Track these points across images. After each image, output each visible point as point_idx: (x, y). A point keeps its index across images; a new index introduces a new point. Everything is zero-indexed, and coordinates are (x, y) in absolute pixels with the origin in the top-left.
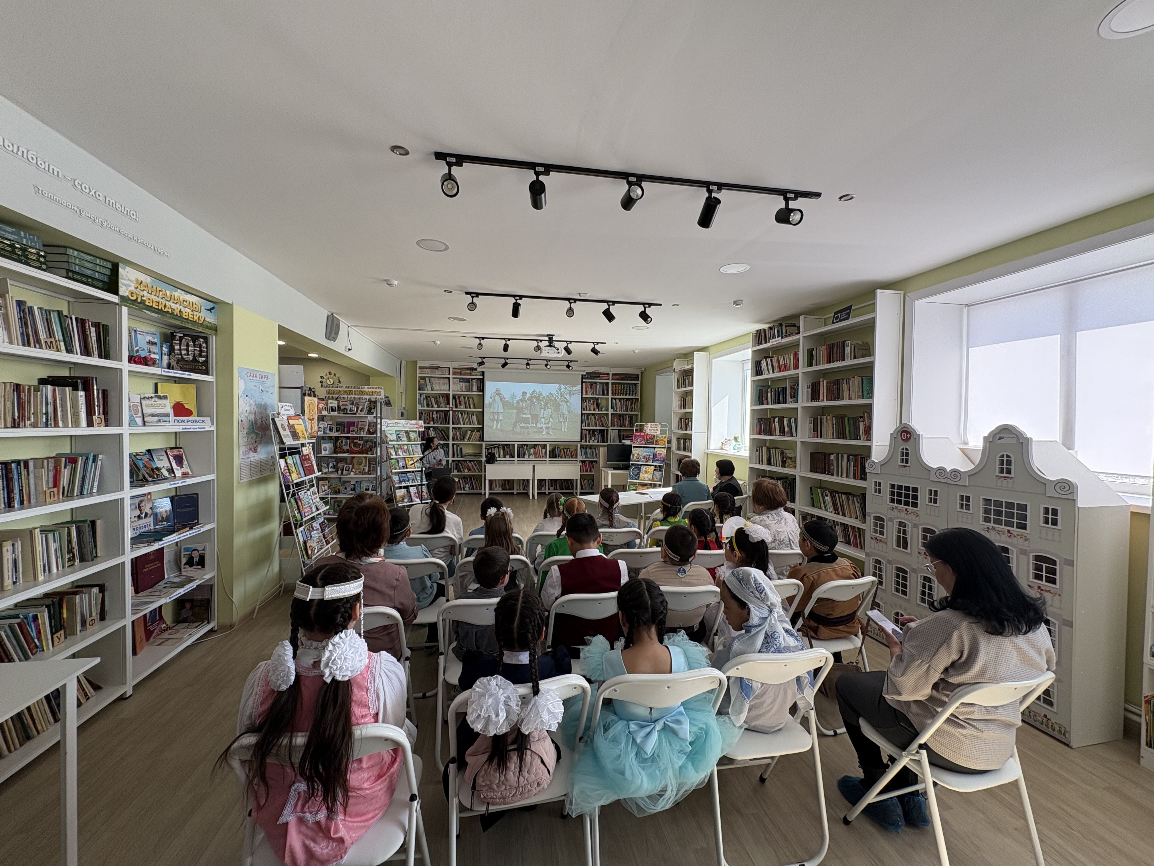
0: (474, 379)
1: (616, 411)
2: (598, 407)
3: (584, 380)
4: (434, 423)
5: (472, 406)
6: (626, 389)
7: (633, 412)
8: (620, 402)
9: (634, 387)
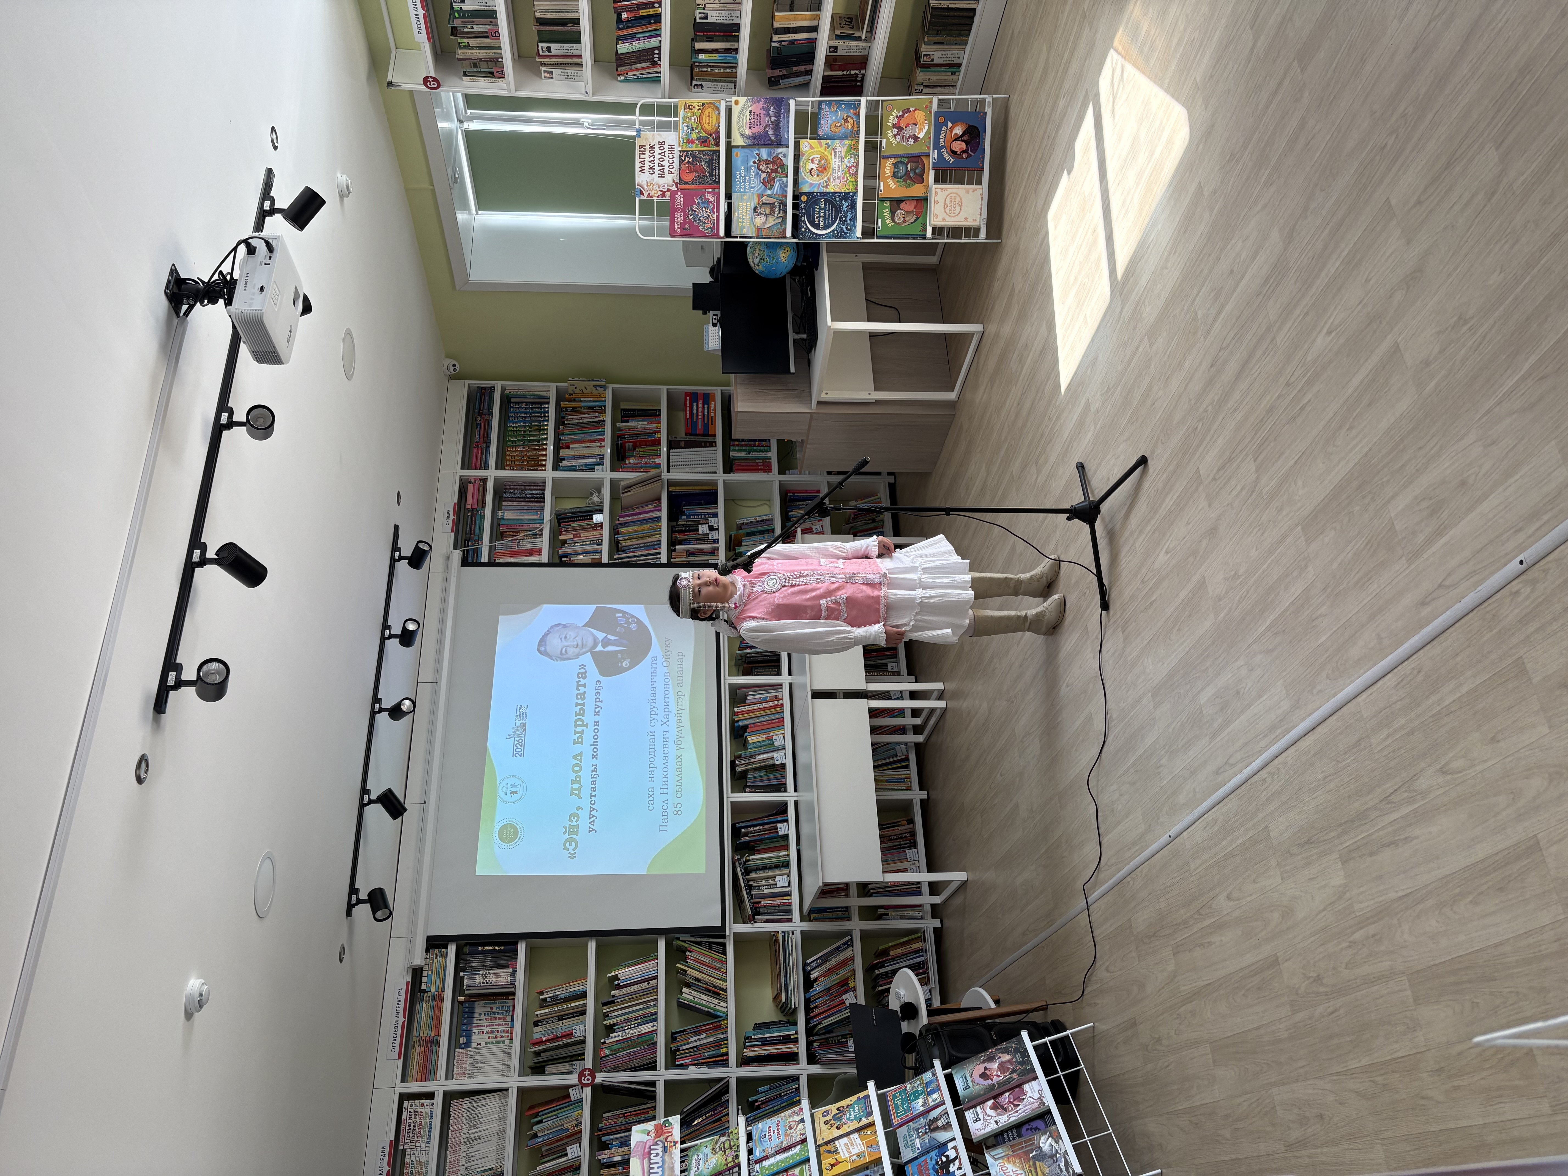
0: (457, 983)
5: (577, 988)
6: (525, 427)
7: (605, 406)
8: (571, 446)
9: (515, 403)
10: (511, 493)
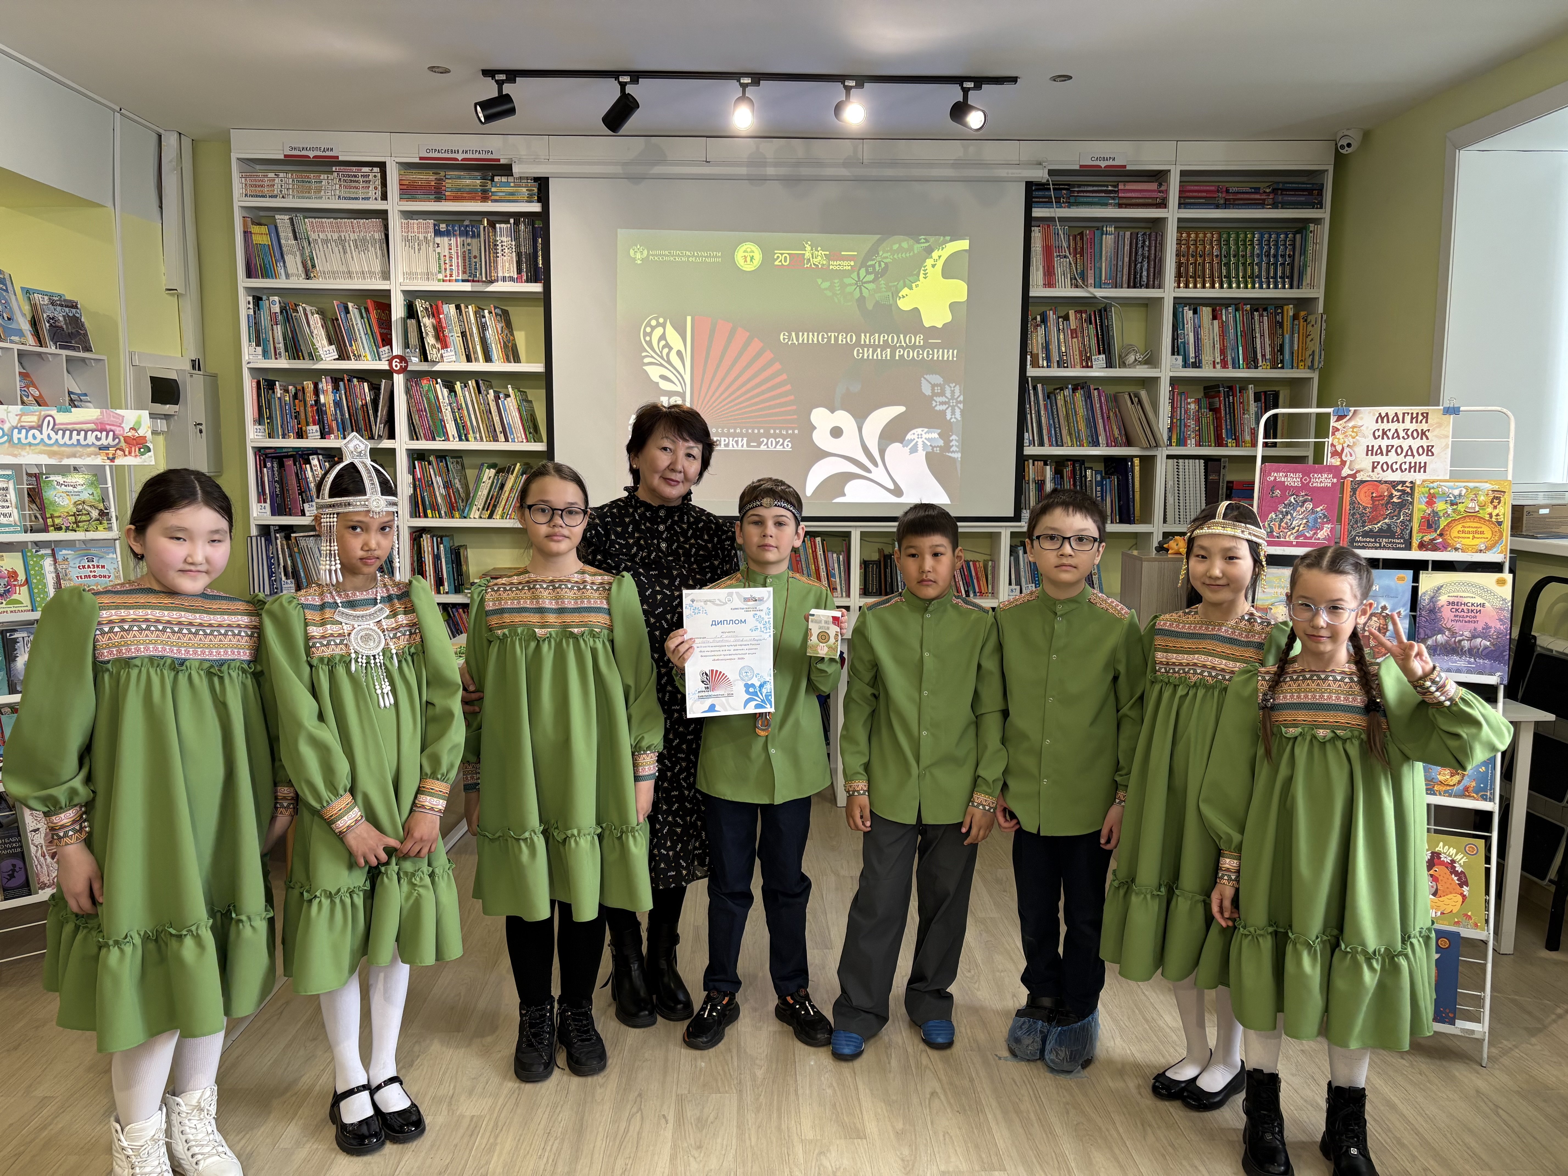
0: (504, 217)
1: (1197, 365)
2: (1105, 346)
3: (1037, 212)
4: (323, 436)
5: (496, 351)
6: (1252, 255)
7: (1282, 368)
8: (1216, 322)
9: (1294, 240)
10: (1144, 242)
